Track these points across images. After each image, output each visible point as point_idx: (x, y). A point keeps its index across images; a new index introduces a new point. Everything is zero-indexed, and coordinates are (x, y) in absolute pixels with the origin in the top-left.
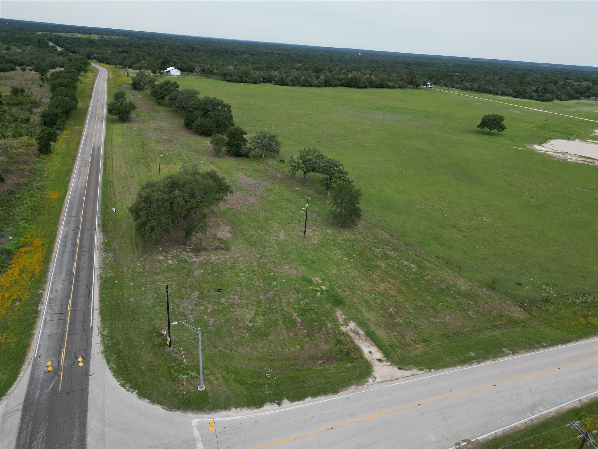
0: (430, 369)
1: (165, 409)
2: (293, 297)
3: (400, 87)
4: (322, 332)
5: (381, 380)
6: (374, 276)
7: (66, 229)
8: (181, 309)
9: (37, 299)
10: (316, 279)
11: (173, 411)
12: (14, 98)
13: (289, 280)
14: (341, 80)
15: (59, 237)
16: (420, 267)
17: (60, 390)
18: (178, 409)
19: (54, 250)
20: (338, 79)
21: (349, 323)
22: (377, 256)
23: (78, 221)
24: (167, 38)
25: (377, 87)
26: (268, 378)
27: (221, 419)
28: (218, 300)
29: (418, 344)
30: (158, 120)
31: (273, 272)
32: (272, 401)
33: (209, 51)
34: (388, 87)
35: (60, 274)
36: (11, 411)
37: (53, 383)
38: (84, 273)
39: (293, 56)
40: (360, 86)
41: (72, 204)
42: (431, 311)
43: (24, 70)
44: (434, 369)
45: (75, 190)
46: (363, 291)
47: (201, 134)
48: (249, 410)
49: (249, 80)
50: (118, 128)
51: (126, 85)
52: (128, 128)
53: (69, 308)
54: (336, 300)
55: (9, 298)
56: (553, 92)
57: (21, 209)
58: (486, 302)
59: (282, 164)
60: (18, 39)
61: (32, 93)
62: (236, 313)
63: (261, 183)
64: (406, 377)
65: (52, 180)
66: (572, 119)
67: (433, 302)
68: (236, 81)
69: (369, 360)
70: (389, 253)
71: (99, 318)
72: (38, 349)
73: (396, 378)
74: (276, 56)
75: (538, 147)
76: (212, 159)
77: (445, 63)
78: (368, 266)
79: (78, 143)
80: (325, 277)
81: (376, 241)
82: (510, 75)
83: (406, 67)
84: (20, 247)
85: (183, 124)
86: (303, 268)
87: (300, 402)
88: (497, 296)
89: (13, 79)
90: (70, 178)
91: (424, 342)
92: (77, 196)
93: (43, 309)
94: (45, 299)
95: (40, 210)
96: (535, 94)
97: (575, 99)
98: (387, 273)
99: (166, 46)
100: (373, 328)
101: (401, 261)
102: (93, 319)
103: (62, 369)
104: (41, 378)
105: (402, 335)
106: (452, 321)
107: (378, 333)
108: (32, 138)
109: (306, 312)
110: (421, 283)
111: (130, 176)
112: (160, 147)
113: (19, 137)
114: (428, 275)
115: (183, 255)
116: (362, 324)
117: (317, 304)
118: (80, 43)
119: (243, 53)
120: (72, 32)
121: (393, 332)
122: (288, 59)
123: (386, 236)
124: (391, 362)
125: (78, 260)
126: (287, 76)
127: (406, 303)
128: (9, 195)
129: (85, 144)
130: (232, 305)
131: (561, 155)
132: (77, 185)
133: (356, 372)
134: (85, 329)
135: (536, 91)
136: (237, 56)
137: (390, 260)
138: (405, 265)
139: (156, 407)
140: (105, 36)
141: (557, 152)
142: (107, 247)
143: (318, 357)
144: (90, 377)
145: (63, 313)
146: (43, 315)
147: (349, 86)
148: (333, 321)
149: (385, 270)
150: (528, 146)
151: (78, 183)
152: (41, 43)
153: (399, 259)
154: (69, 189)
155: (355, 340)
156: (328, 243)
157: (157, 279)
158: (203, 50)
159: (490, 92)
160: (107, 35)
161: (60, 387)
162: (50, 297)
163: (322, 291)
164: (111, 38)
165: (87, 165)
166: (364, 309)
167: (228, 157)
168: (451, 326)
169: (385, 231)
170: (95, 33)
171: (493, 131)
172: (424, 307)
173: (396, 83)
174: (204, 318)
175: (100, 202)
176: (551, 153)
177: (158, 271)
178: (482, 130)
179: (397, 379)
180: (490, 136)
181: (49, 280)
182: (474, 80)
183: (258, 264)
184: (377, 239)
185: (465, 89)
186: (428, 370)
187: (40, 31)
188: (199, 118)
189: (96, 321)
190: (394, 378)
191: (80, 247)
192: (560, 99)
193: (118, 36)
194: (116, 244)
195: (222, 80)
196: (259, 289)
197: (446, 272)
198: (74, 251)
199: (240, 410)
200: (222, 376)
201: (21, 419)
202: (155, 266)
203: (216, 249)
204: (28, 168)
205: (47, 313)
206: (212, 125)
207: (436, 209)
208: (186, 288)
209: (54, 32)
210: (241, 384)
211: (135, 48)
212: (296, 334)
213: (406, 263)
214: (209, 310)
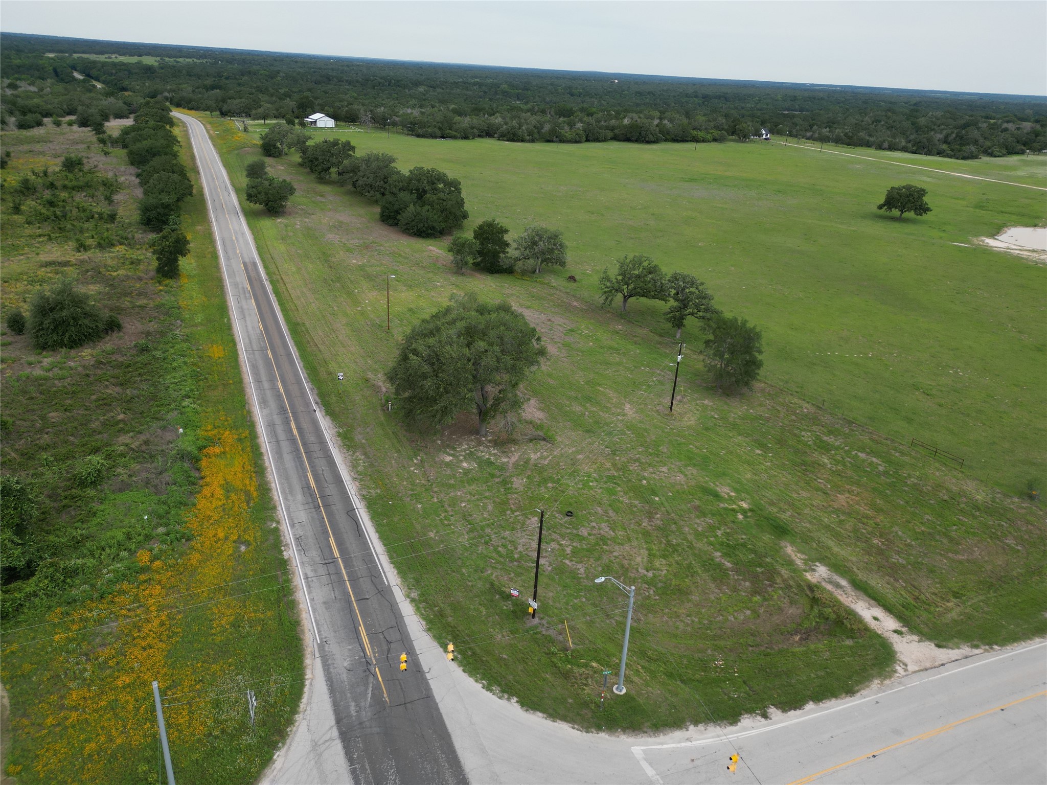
0: (990, 644)
1: (577, 729)
2: (700, 524)
3: (715, 140)
4: (776, 584)
5: (917, 669)
6: (819, 480)
7: (266, 411)
8: (520, 548)
9: (275, 541)
10: (724, 490)
11: (592, 732)
12: (70, 176)
13: (678, 492)
14: (612, 129)
15: (259, 427)
16: (890, 462)
17: (387, 699)
18: (599, 728)
19: (263, 450)
20: (607, 128)
21: (814, 567)
22: (810, 445)
23: (278, 396)
24: (275, 60)
25: (675, 140)
26: (722, 669)
27: (679, 745)
28: (575, 532)
29: (948, 601)
30: (330, 210)
31: (645, 479)
32: (750, 711)
33: (357, 81)
34: (696, 140)
35: (291, 492)
36: (321, 741)
37: (371, 689)
38: (331, 490)
39: (505, 86)
40: (647, 139)
41: (254, 367)
42: (945, 541)
43: (58, 124)
44: (997, 644)
45: (247, 341)
46: (814, 508)
47: (415, 234)
48: (718, 727)
49: (455, 133)
50: (268, 225)
51: (248, 147)
52: (286, 226)
53: (337, 554)
54: (776, 528)
55: (226, 538)
56: (976, 142)
57: (174, 378)
58: (1028, 522)
59: (575, 284)
60: (19, 67)
61: (96, 167)
62: (615, 554)
63: (553, 319)
64: (957, 660)
65: (201, 324)
66: (1025, 189)
67: (940, 526)
68: (433, 136)
69: (879, 632)
70: (825, 438)
71: (393, 570)
72: (318, 629)
73: (941, 663)
74: (475, 87)
75: (990, 242)
76: (453, 279)
77: (768, 94)
78: (802, 464)
79: (215, 256)
80: (737, 486)
81: (794, 417)
82: (890, 114)
83: (703, 103)
84: (205, 447)
85: (378, 216)
86: (691, 471)
87: (798, 712)
88: (1041, 510)
89: (51, 142)
90: (229, 319)
91: (957, 598)
92: (257, 353)
93: (292, 555)
94: (287, 537)
95: (206, 379)
96: (944, 147)
97: (1017, 153)
98: (838, 474)
99: (281, 74)
100: (861, 576)
101: (854, 453)
102: (384, 572)
103: (375, 663)
104: (345, 679)
105: (914, 586)
106: (986, 558)
107: (872, 583)
108: (132, 248)
109: (734, 549)
110: (904, 491)
111: (330, 314)
112: (356, 259)
113: (110, 247)
114: (910, 476)
115: (482, 452)
116: (838, 567)
117: (745, 534)
118: (130, 73)
119: (417, 84)
120: (107, 53)
121: (896, 580)
122: (496, 93)
123: (807, 408)
124: (918, 636)
125: (312, 467)
126: (520, 126)
127: (896, 528)
128: (141, 353)
129: (228, 259)
130: (603, 539)
131: (1035, 255)
132: (247, 332)
133: (867, 655)
134: (380, 590)
135: (945, 141)
136: (407, 91)
137: (833, 452)
138: (864, 461)
139: (560, 725)
140: (167, 59)
141: (1026, 250)
142: (347, 440)
143: (789, 630)
144: (428, 676)
145: (329, 562)
146: (297, 566)
147: (628, 140)
148: (787, 565)
149: (834, 469)
150: (975, 241)
151: (247, 329)
152: (60, 74)
153: (847, 448)
154: (237, 340)
155: (840, 597)
156: (715, 425)
157: (456, 496)
158: (347, 81)
159: (868, 145)
160: (170, 57)
161: (385, 695)
162: (294, 535)
163: (744, 512)
164: (178, 62)
165: (247, 295)
166: (830, 541)
167: (478, 275)
168: (989, 567)
169: (804, 400)
170: (148, 54)
171: (907, 215)
172: (930, 534)
173: (709, 133)
174: (565, 563)
175: (300, 361)
176: (1018, 252)
177: (452, 482)
178: (888, 213)
179: (943, 665)
180: (904, 224)
181: (278, 504)
182: (831, 124)
183: (614, 465)
184: (795, 414)
185: (823, 140)
186: (987, 647)
187: (50, 52)
188: (412, 205)
189: (391, 576)
190: (937, 664)
191: (304, 444)
192: (991, 155)
193: (190, 58)
194: (360, 437)
195: (408, 135)
196: (634, 509)
197: (938, 470)
198: (297, 450)
199: (703, 728)
200: (643, 667)
201: (346, 754)
202: (444, 472)
203: (531, 440)
204: (152, 304)
205: (302, 563)
206: (436, 217)
207: (870, 358)
208: (513, 511)
209: (75, 52)
210: (682, 681)
211: (227, 78)
212: (735, 590)
213: (862, 455)
214: (568, 550)
